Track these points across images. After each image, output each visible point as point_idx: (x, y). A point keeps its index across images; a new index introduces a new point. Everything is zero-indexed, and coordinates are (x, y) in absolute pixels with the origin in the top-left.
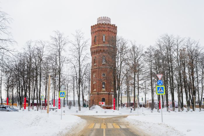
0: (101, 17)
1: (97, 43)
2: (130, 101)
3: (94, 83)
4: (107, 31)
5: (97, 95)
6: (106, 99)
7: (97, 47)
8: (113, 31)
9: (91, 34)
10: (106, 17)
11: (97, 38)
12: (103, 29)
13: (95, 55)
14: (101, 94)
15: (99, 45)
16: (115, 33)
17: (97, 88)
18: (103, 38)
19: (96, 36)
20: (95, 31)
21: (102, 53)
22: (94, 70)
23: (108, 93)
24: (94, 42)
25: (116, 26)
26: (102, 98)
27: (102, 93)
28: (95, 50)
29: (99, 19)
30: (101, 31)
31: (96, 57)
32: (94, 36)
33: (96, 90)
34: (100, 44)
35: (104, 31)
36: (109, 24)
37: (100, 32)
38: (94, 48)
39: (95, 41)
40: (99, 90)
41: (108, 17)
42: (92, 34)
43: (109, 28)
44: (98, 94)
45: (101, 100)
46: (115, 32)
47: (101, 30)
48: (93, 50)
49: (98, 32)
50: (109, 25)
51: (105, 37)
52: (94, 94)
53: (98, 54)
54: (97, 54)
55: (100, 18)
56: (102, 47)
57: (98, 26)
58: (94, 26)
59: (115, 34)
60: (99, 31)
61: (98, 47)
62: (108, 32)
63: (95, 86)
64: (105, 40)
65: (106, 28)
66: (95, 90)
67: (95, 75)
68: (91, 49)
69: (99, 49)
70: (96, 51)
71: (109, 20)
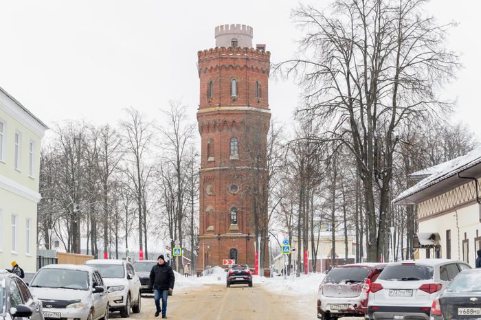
0: (227, 26)
1: (215, 101)
2: (316, 255)
3: (209, 209)
4: (241, 69)
5: (216, 241)
6: (241, 250)
7: (216, 114)
8: (260, 68)
9: (200, 73)
10: (238, 25)
11: (215, 88)
12: (231, 62)
13: (211, 135)
14: (226, 238)
15: (222, 108)
16: (264, 72)
17: (217, 223)
18: (231, 89)
19: (213, 81)
20: (209, 68)
21: (228, 129)
22: (208, 174)
23: (245, 235)
24: (207, 96)
25: (268, 52)
26: (229, 248)
27: (228, 234)
28: (211, 120)
29: (220, 32)
30: (227, 69)
31: (212, 140)
32: (207, 80)
33: (215, 228)
34: (224, 106)
35: (234, 68)
36: (246, 48)
37: (224, 71)
38: (208, 114)
39: (209, 94)
40: (223, 227)
41: (244, 26)
42: (202, 74)
43: (247, 59)
44: (219, 239)
45: (228, 253)
46: (264, 69)
47: (227, 66)
48: (205, 121)
49: (218, 71)
50: (247, 52)
51: (237, 84)
52: (208, 238)
53: (218, 132)
54: (214, 131)
55: (222, 26)
56: (229, 113)
57: (217, 54)
58: (206, 51)
59: (265, 74)
60: (220, 68)
61: (219, 113)
62: (245, 70)
63: (211, 219)
64: (237, 93)
65: (240, 60)
66: (211, 228)
67: (211, 188)
68: (199, 116)
69: (222, 118)
70: (212, 122)
71: (248, 32)
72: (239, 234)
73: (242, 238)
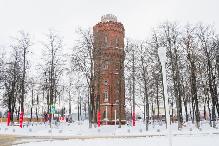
0: (105, 15)
6: (109, 112)
8: (117, 30)
10: (109, 15)
12: (104, 28)
14: (102, 106)
18: (105, 39)
25: (122, 24)
26: (104, 111)
27: (103, 104)
30: (103, 31)
35: (106, 30)
36: (111, 22)
41: (112, 15)
43: (111, 26)
45: (103, 113)
46: (120, 31)
51: (107, 37)
57: (99, 25)
60: (100, 31)
62: (110, 31)
64: (107, 41)
65: (108, 27)
71: (115, 18)
72: (108, 104)
73: (109, 105)
